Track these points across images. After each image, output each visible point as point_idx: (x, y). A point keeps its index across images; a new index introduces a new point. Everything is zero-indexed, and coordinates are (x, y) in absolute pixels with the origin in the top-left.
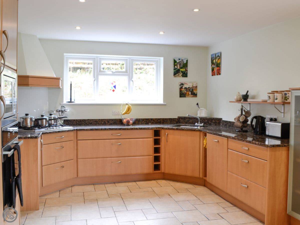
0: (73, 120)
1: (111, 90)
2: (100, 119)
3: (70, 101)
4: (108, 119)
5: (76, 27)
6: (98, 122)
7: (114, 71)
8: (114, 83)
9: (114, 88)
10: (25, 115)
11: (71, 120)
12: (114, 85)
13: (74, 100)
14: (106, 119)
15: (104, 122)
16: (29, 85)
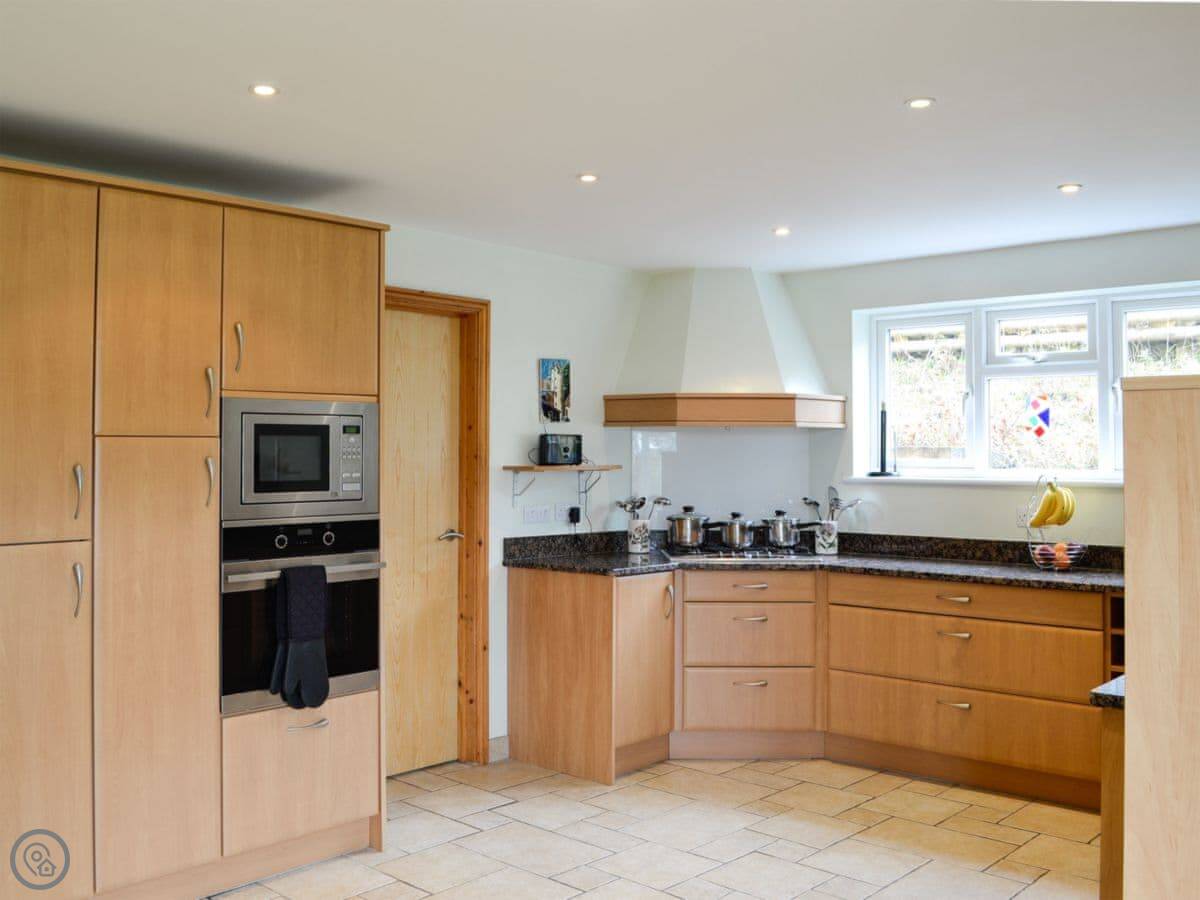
0: (879, 536)
1: (1028, 429)
2: (968, 541)
3: (878, 470)
4: (999, 542)
5: (774, 231)
6: (964, 550)
7: (1041, 355)
8: (1041, 401)
9: (1041, 423)
10: (682, 511)
11: (875, 536)
12: (1041, 409)
13: (895, 467)
14: (990, 542)
15: (986, 552)
16: (675, 421)
